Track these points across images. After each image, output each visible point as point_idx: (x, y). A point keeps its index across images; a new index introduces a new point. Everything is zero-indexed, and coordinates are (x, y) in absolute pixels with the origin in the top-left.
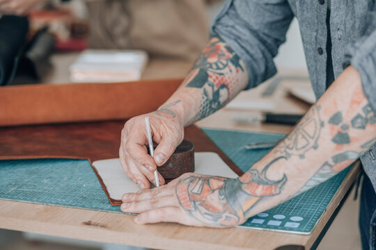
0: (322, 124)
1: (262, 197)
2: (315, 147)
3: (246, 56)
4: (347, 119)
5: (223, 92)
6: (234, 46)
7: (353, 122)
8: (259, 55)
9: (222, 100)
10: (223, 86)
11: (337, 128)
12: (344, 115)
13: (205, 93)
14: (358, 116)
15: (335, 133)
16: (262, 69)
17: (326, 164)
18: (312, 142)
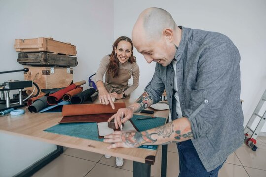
0: (173, 131)
1: (147, 142)
2: (169, 137)
3: (153, 97)
4: (182, 133)
5: (146, 105)
6: (150, 94)
7: (183, 135)
8: (156, 96)
9: (145, 107)
10: (146, 103)
11: (178, 135)
12: (181, 132)
13: (141, 105)
14: (186, 134)
15: (177, 136)
16: (157, 100)
17: (170, 142)
18: (168, 135)
